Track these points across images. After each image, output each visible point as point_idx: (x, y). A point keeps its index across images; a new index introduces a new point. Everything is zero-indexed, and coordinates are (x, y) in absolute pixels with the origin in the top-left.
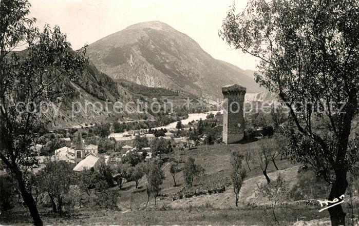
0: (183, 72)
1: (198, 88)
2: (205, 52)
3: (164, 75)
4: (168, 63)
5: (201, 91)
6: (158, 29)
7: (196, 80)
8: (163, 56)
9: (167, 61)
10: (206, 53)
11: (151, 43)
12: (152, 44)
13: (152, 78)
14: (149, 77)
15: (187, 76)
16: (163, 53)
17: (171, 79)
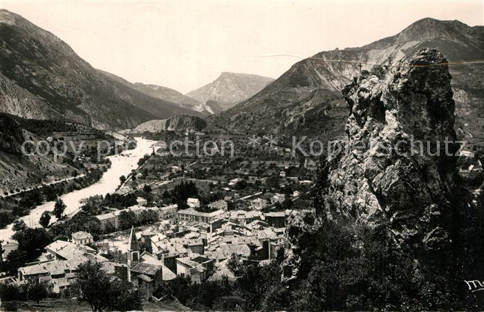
0: (59, 91)
1: (84, 114)
2: (81, 59)
3: (33, 96)
4: (36, 78)
5: (89, 118)
6: (10, 23)
7: (79, 103)
8: (27, 66)
9: (34, 74)
10: (83, 61)
11: (4, 46)
12: (7, 47)
13: (15, 100)
14: (10, 100)
15: (65, 95)
16: (25, 62)
17: (45, 101)
